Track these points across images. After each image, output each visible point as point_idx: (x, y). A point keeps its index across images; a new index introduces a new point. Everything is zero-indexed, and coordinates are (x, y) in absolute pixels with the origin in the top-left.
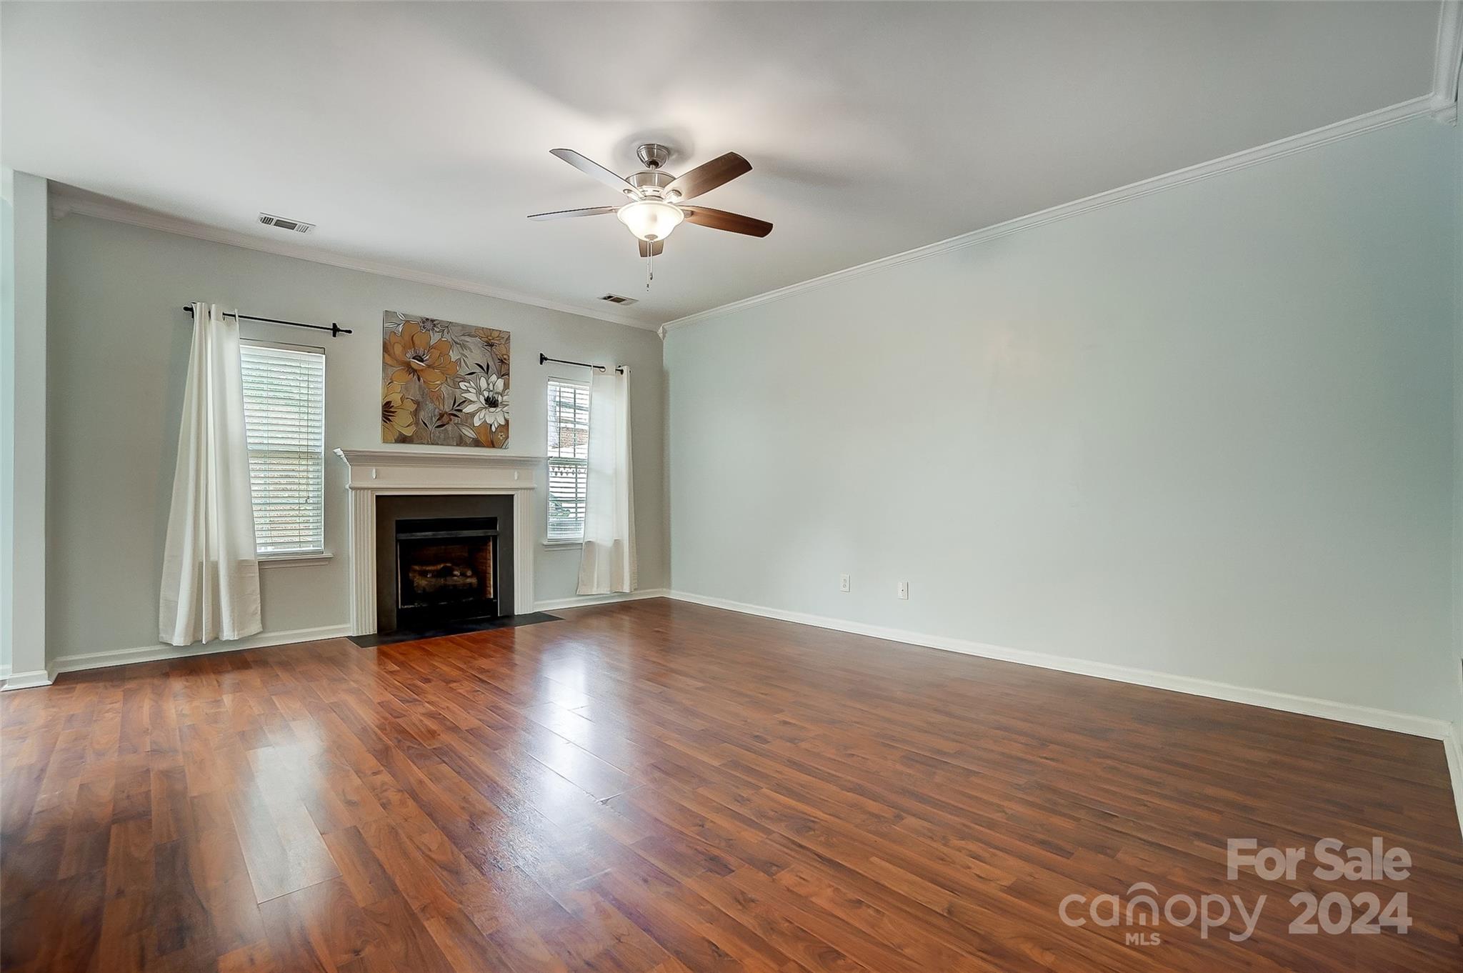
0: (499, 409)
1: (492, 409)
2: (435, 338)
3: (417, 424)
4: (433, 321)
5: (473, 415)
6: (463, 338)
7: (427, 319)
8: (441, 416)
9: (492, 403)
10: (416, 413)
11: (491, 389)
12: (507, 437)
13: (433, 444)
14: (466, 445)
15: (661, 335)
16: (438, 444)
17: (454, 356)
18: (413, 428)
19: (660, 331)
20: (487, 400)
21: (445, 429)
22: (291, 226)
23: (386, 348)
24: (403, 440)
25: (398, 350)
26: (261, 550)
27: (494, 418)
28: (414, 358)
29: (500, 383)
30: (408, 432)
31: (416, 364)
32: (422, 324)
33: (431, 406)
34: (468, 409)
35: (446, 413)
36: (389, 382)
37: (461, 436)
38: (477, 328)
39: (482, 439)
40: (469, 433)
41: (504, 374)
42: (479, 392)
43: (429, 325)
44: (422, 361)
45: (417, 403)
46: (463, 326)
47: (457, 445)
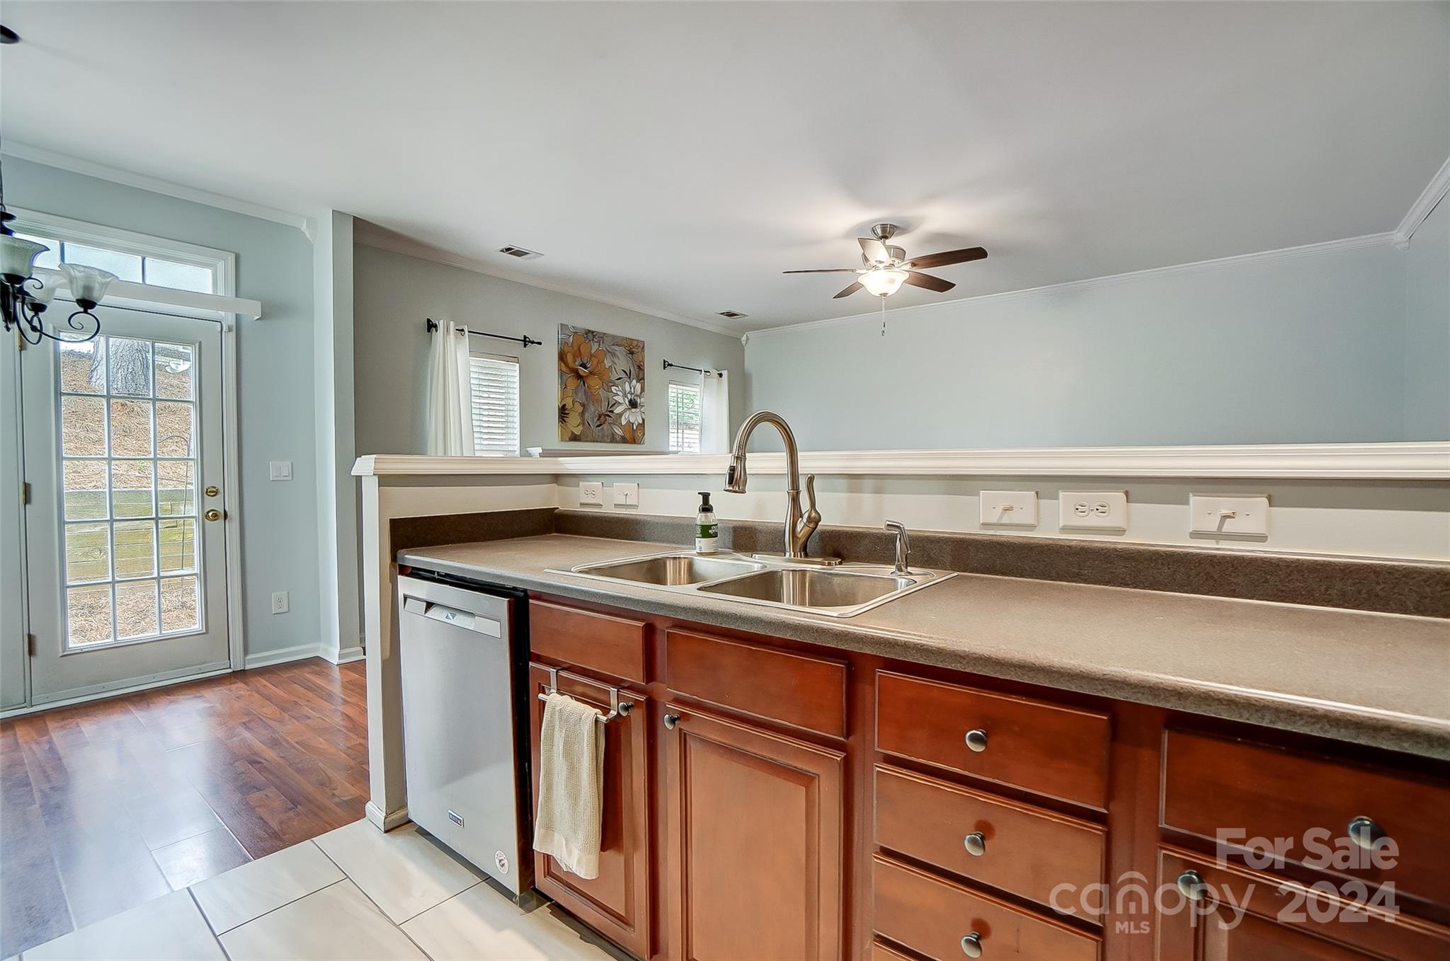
0: (638, 410)
1: (634, 410)
2: (595, 347)
3: (583, 424)
4: (593, 332)
5: (620, 415)
6: (613, 347)
7: (589, 331)
8: (600, 417)
9: (633, 404)
10: (582, 414)
11: (633, 392)
12: (644, 435)
13: (594, 441)
14: (617, 442)
15: (744, 342)
16: (597, 442)
17: (607, 363)
18: (581, 428)
19: (744, 338)
20: (630, 401)
21: (602, 428)
22: (519, 253)
23: (562, 357)
24: (574, 438)
25: (570, 358)
27: (634, 417)
28: (580, 366)
29: (638, 386)
30: (577, 431)
31: (582, 371)
32: (585, 336)
33: (592, 408)
34: (618, 410)
35: (603, 414)
36: (564, 386)
37: (613, 434)
38: (623, 339)
39: (627, 436)
40: (619, 431)
41: (641, 379)
42: (625, 395)
43: (590, 335)
44: (586, 368)
45: (583, 405)
46: (613, 337)
47: (611, 442)
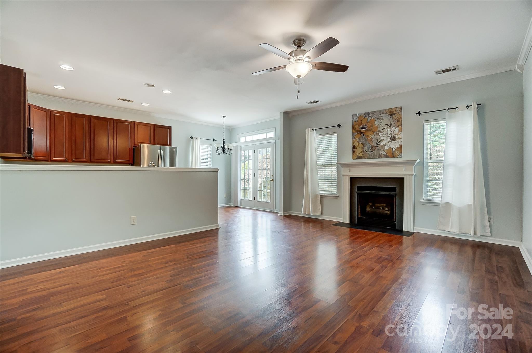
0: (396, 141)
1: (393, 142)
2: (369, 119)
3: (363, 152)
4: (368, 113)
5: (384, 145)
6: (380, 116)
7: (366, 113)
8: (372, 147)
9: (393, 139)
10: (363, 148)
11: (393, 133)
12: (401, 153)
13: (369, 159)
14: (382, 158)
16: (371, 158)
17: (376, 124)
18: (362, 153)
19: (517, 68)
20: (391, 138)
21: (374, 153)
23: (353, 128)
24: (359, 158)
25: (356, 127)
26: (320, 192)
27: (395, 145)
28: (362, 128)
29: (397, 130)
30: (360, 155)
31: (363, 130)
32: (364, 116)
33: (368, 144)
34: (383, 143)
35: (374, 146)
36: (354, 138)
37: (380, 154)
38: (386, 110)
39: (389, 154)
40: (383, 153)
41: (399, 126)
42: (388, 135)
43: (367, 115)
44: (365, 128)
45: (363, 144)
46: (380, 111)
47: (378, 158)
